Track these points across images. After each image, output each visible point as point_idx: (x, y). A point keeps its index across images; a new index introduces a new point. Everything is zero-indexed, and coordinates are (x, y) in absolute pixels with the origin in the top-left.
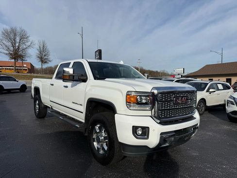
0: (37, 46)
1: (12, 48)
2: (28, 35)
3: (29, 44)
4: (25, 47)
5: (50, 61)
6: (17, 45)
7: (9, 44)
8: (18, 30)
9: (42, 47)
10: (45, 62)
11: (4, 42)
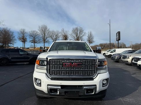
0: (87, 35)
1: (76, 37)
2: (83, 30)
3: (83, 34)
4: (81, 36)
5: (94, 42)
6: (78, 35)
7: (75, 35)
8: (79, 28)
9: (90, 34)
10: (92, 43)
11: (73, 35)
